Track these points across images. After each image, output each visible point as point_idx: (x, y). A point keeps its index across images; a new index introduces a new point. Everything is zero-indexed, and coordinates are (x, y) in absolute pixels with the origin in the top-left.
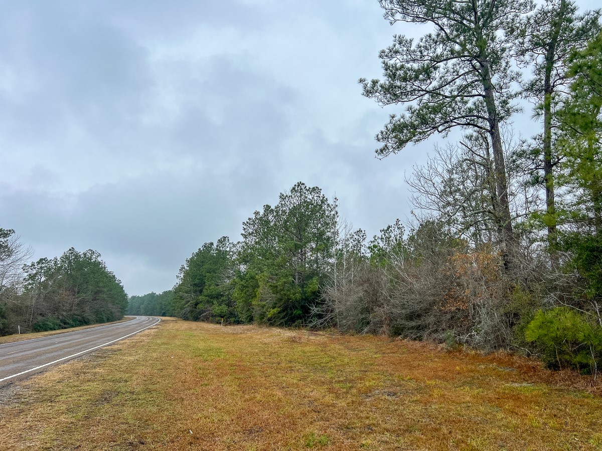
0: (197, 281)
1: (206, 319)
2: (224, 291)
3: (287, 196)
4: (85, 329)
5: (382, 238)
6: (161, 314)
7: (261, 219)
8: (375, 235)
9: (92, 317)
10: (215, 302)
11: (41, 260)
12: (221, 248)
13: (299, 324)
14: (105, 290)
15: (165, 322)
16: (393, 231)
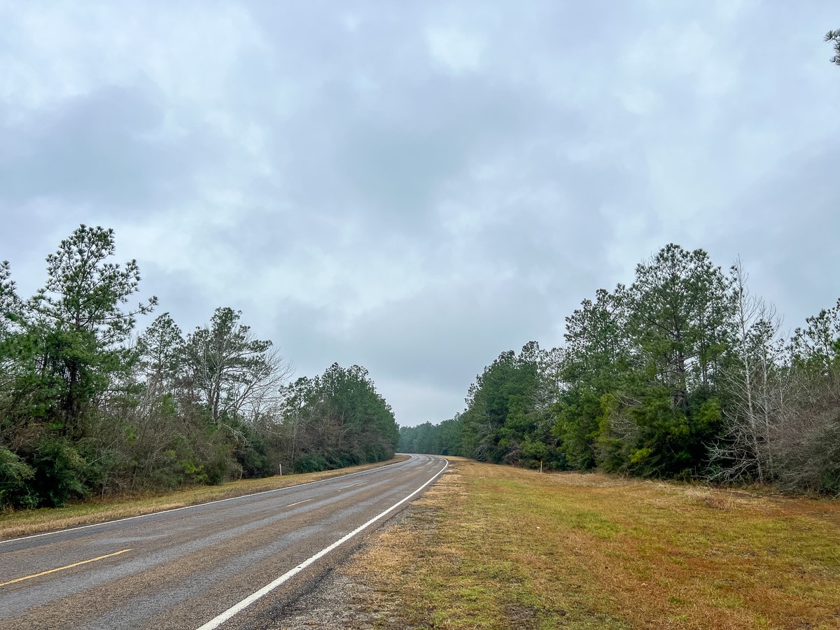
0: (495, 407)
1: (513, 462)
2: (538, 420)
3: (650, 268)
4: (360, 470)
5: (811, 333)
7: (593, 312)
8: (798, 327)
9: (362, 455)
10: (526, 437)
11: (300, 380)
12: (528, 359)
13: (689, 475)
14: (375, 418)
15: (457, 464)
16: (831, 319)
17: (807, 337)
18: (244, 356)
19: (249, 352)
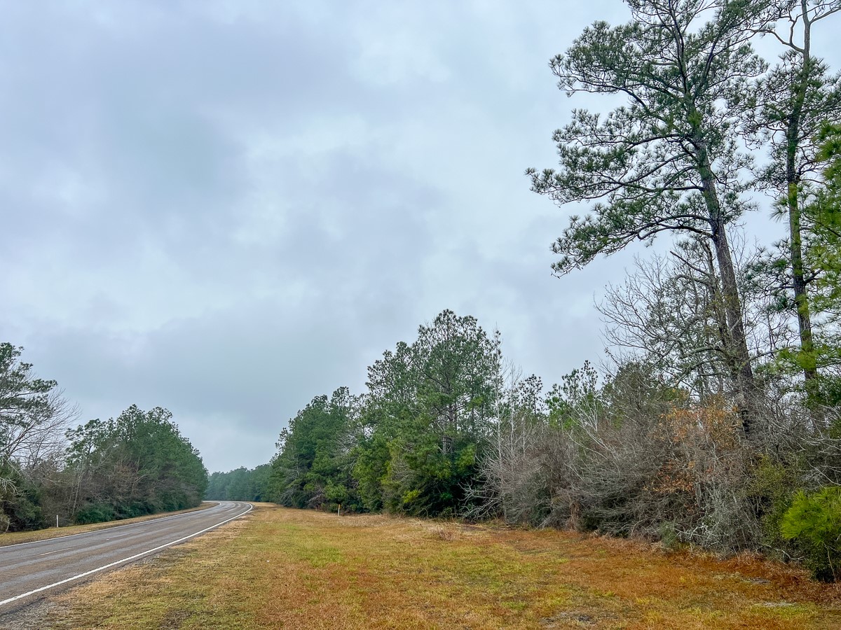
0: (304, 451)
1: (316, 506)
2: (341, 465)
3: (429, 329)
4: (148, 519)
5: (565, 388)
6: (254, 499)
7: (392, 362)
8: (554, 383)
9: (158, 503)
10: (329, 481)
11: (92, 422)
12: (338, 404)
13: (449, 513)
14: (177, 464)
15: (259, 510)
16: (580, 378)
17: (562, 392)
18: (22, 396)
19: (28, 392)
